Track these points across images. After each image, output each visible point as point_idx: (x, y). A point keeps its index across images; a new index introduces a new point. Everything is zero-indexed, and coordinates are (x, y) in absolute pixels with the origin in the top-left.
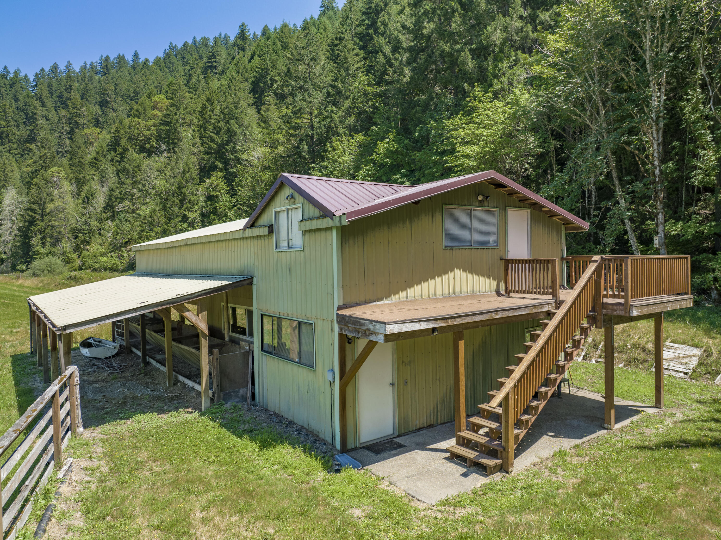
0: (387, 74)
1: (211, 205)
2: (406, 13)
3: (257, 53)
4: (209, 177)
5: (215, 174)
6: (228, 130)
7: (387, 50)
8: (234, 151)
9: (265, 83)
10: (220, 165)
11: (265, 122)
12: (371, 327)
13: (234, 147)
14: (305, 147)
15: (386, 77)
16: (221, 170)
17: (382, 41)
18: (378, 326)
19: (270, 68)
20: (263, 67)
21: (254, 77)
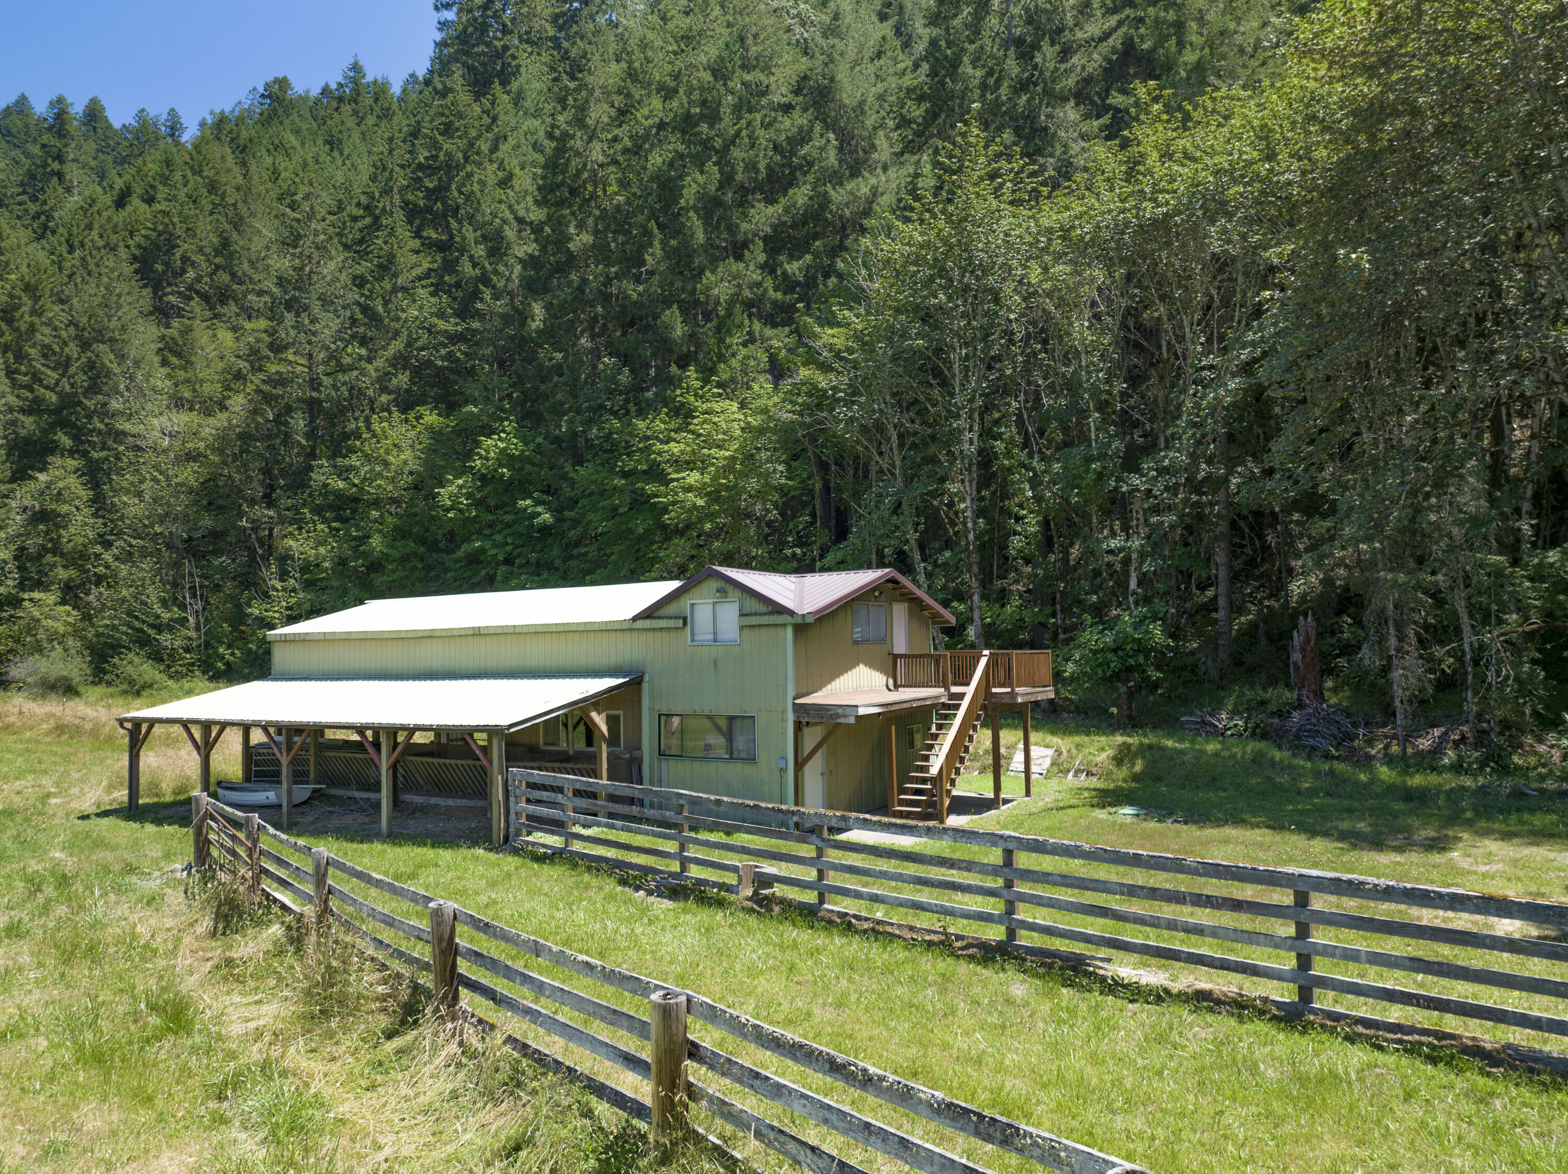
0: (482, 300)
1: (47, 533)
2: (517, 188)
3: (138, 190)
4: (41, 470)
5: (56, 460)
6: (91, 365)
7: (480, 251)
8: (104, 412)
9: (167, 264)
10: (66, 441)
11: (179, 355)
12: (840, 711)
13: (105, 405)
14: (299, 422)
15: (479, 306)
16: (71, 453)
17: (469, 233)
18: (848, 710)
19: (178, 232)
20: (160, 228)
21: (139, 246)
